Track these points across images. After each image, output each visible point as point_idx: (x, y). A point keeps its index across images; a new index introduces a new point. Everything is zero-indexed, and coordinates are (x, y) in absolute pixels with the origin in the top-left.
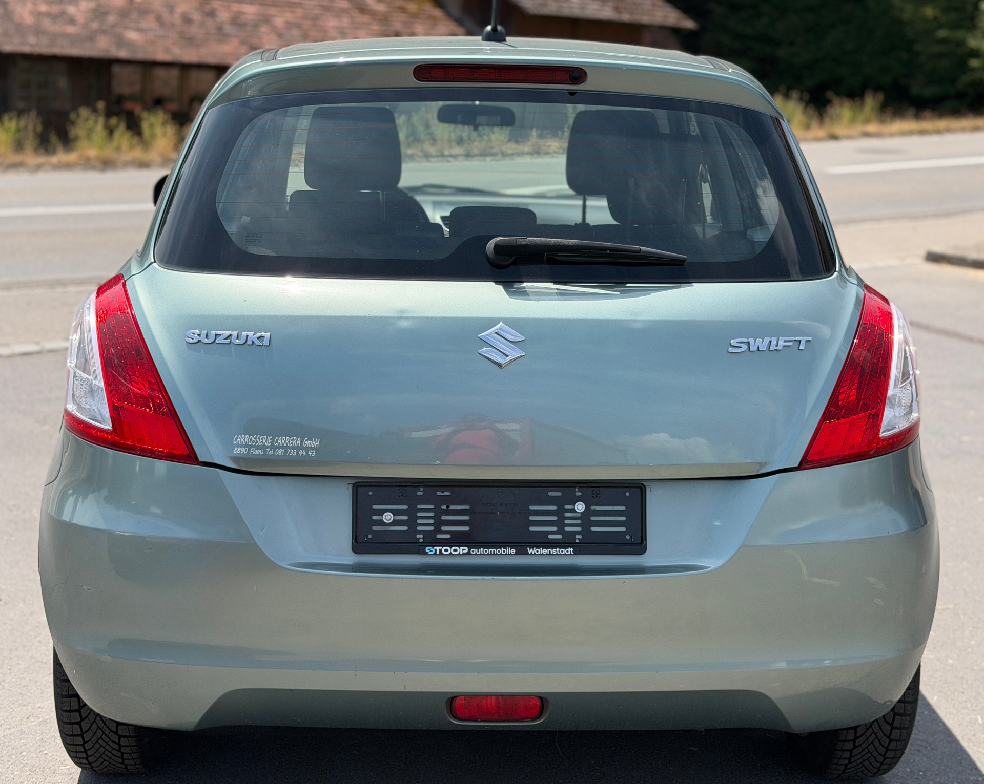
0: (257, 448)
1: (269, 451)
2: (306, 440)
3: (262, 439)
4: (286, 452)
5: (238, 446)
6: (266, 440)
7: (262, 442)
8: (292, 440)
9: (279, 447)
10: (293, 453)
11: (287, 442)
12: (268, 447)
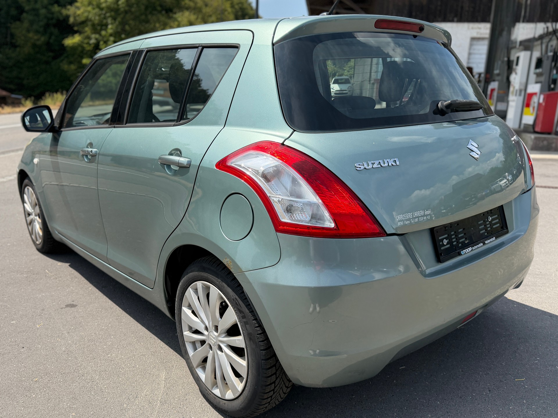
0: (407, 220)
1: (412, 220)
2: (426, 211)
3: (408, 215)
4: (419, 219)
5: (399, 221)
6: (410, 215)
7: (408, 217)
8: (420, 212)
9: (416, 218)
10: (421, 219)
11: (418, 214)
12: (411, 219)
